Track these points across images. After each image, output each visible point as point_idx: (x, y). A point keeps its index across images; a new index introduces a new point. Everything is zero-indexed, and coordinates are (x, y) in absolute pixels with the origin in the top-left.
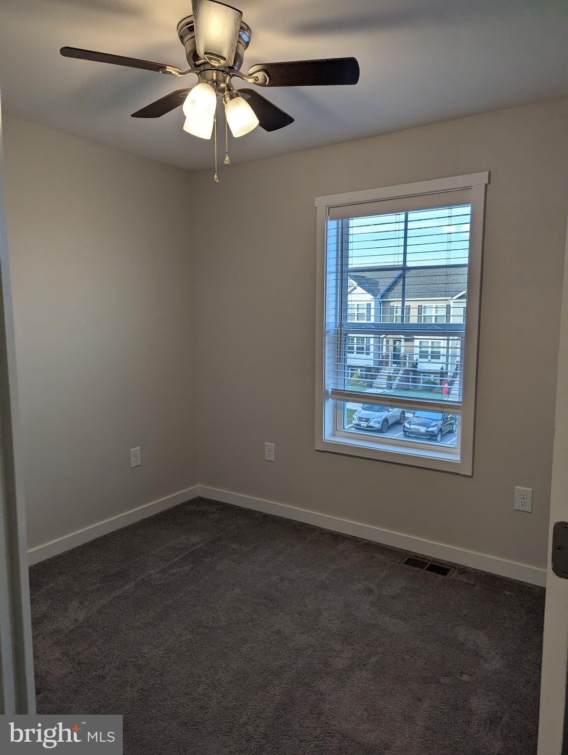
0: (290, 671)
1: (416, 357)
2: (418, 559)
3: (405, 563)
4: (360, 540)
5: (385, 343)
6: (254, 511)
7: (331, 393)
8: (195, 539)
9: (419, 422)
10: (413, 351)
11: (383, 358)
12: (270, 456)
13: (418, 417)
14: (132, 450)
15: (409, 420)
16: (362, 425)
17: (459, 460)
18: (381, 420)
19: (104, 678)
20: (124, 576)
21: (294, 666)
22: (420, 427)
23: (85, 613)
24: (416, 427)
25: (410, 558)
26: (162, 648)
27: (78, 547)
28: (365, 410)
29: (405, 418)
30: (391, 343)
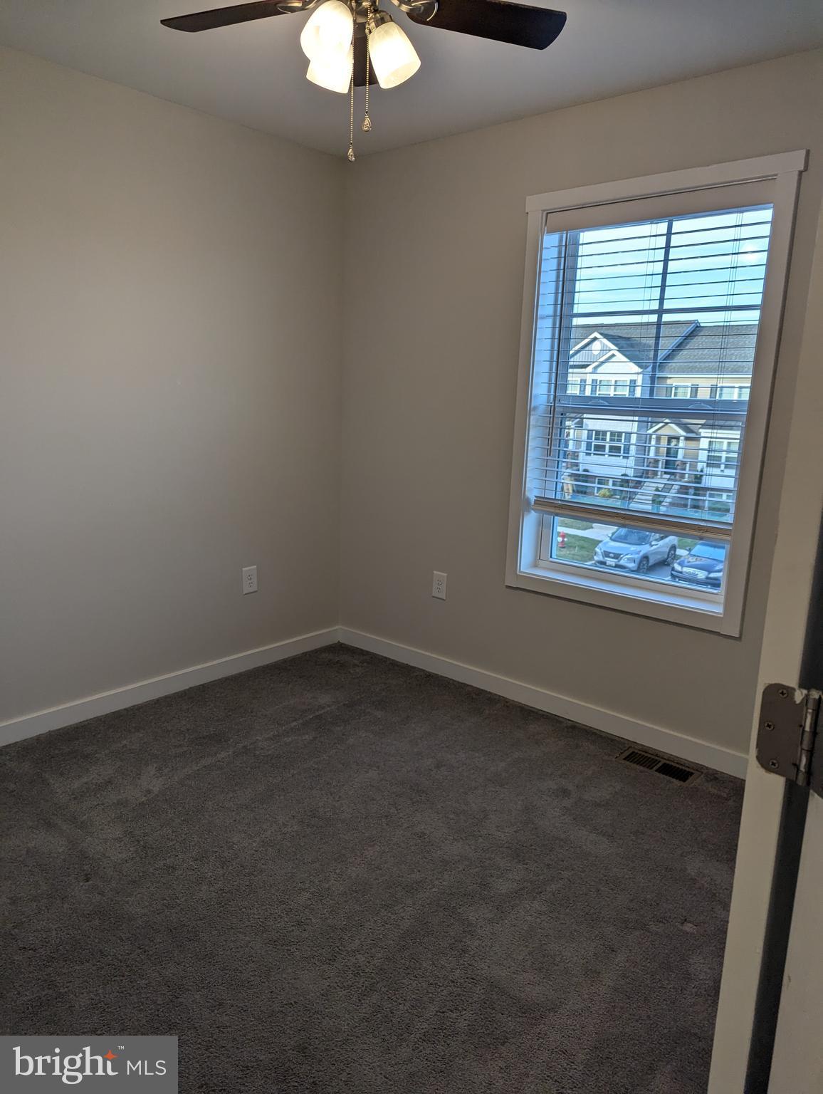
0: (430, 889)
1: (700, 466)
2: (646, 755)
3: (624, 759)
4: (563, 720)
5: (653, 442)
6: (414, 668)
7: (535, 503)
8: (325, 699)
9: (697, 563)
10: (698, 456)
11: (647, 466)
12: (439, 590)
13: (694, 555)
14: (244, 569)
15: (682, 559)
16: (608, 563)
17: (722, 612)
18: (637, 557)
19: (174, 869)
20: (220, 740)
21: (436, 883)
22: (697, 571)
23: (163, 783)
24: (691, 570)
25: (633, 752)
26: (258, 840)
27: (166, 697)
28: (614, 540)
29: (675, 557)
30: (664, 442)
